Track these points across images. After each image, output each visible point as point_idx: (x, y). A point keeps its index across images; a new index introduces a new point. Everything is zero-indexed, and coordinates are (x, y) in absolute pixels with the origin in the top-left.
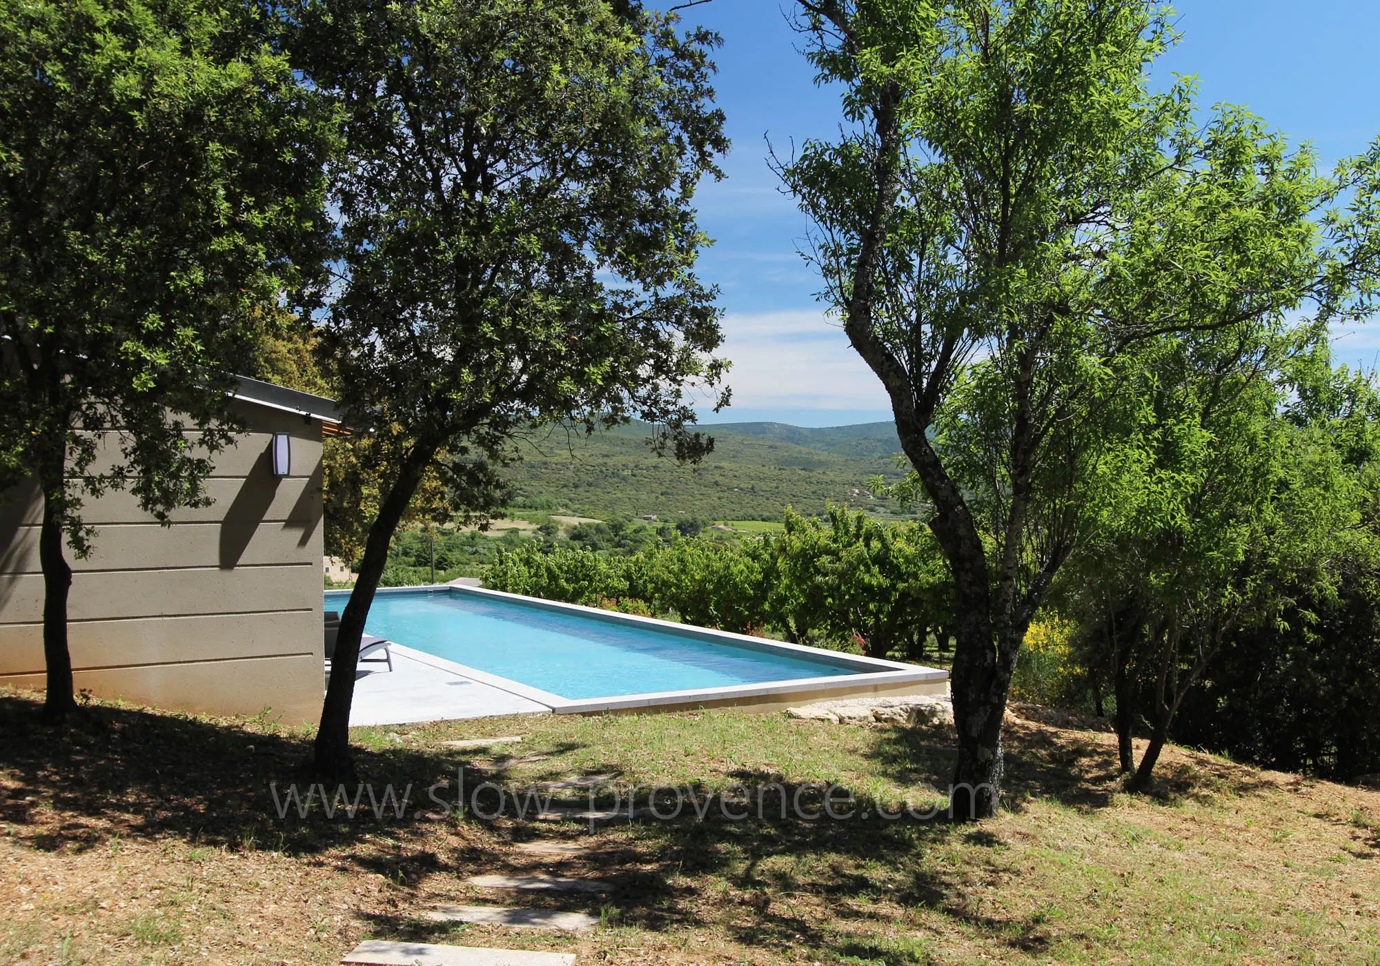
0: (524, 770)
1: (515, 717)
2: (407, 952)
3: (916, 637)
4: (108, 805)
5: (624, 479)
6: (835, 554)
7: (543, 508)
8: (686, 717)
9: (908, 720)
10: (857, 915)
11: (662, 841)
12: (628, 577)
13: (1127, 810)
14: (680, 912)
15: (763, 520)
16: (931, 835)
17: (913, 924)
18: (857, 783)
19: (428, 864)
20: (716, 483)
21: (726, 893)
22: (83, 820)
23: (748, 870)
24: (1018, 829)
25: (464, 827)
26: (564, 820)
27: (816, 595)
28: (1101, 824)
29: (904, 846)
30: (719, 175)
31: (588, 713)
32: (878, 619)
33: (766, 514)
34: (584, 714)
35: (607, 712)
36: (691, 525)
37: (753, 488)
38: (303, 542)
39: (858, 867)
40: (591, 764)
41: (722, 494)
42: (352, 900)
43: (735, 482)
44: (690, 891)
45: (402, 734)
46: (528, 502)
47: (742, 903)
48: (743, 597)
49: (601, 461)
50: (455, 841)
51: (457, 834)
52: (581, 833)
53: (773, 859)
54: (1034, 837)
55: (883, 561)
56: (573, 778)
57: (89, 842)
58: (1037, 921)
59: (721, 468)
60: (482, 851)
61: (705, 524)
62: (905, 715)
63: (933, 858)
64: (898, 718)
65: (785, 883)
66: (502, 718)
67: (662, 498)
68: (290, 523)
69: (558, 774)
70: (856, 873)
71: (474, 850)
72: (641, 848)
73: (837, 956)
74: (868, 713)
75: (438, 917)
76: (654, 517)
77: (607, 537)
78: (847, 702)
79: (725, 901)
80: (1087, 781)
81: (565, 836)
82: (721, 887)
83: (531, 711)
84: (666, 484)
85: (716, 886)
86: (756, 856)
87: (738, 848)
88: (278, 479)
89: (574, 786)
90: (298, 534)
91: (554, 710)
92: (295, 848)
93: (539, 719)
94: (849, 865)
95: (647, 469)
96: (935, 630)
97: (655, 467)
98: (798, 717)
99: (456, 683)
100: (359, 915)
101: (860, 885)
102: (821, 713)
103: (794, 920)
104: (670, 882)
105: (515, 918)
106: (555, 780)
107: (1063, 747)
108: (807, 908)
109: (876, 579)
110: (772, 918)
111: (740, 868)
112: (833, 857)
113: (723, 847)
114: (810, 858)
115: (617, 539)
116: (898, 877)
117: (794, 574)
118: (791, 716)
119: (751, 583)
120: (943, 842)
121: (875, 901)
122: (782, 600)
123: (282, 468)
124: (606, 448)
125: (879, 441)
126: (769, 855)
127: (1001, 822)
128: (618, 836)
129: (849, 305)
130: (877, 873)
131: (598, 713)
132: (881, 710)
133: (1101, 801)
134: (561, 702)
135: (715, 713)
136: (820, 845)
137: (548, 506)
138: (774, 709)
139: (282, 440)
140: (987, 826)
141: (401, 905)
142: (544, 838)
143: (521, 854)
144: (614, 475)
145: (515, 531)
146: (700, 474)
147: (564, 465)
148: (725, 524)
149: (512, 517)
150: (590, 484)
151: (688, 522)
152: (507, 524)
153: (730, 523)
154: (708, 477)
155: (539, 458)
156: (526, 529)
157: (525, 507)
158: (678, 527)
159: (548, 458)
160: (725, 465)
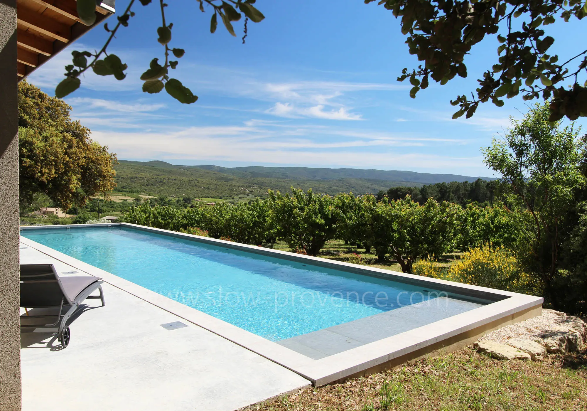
5: (164, 183)
7: (136, 192)
15: (212, 198)
20: (196, 185)
33: (212, 196)
36: (188, 199)
37: (208, 187)
41: (198, 189)
43: (202, 185)
46: (130, 190)
49: (156, 177)
59: (197, 180)
61: (192, 199)
67: (177, 190)
76: (175, 196)
77: (159, 203)
84: (179, 185)
91: (313, 383)
95: (172, 180)
97: (175, 179)
124: (158, 173)
125: (250, 172)
137: (138, 192)
144: (161, 182)
145: (126, 200)
146: (190, 182)
147: (143, 178)
148: (199, 199)
149: (125, 195)
150: (152, 185)
151: (187, 198)
152: (123, 198)
153: (200, 199)
154: (193, 183)
155: (134, 175)
156: (130, 199)
157: (129, 192)
158: (183, 200)
159: (137, 176)
160: (199, 179)
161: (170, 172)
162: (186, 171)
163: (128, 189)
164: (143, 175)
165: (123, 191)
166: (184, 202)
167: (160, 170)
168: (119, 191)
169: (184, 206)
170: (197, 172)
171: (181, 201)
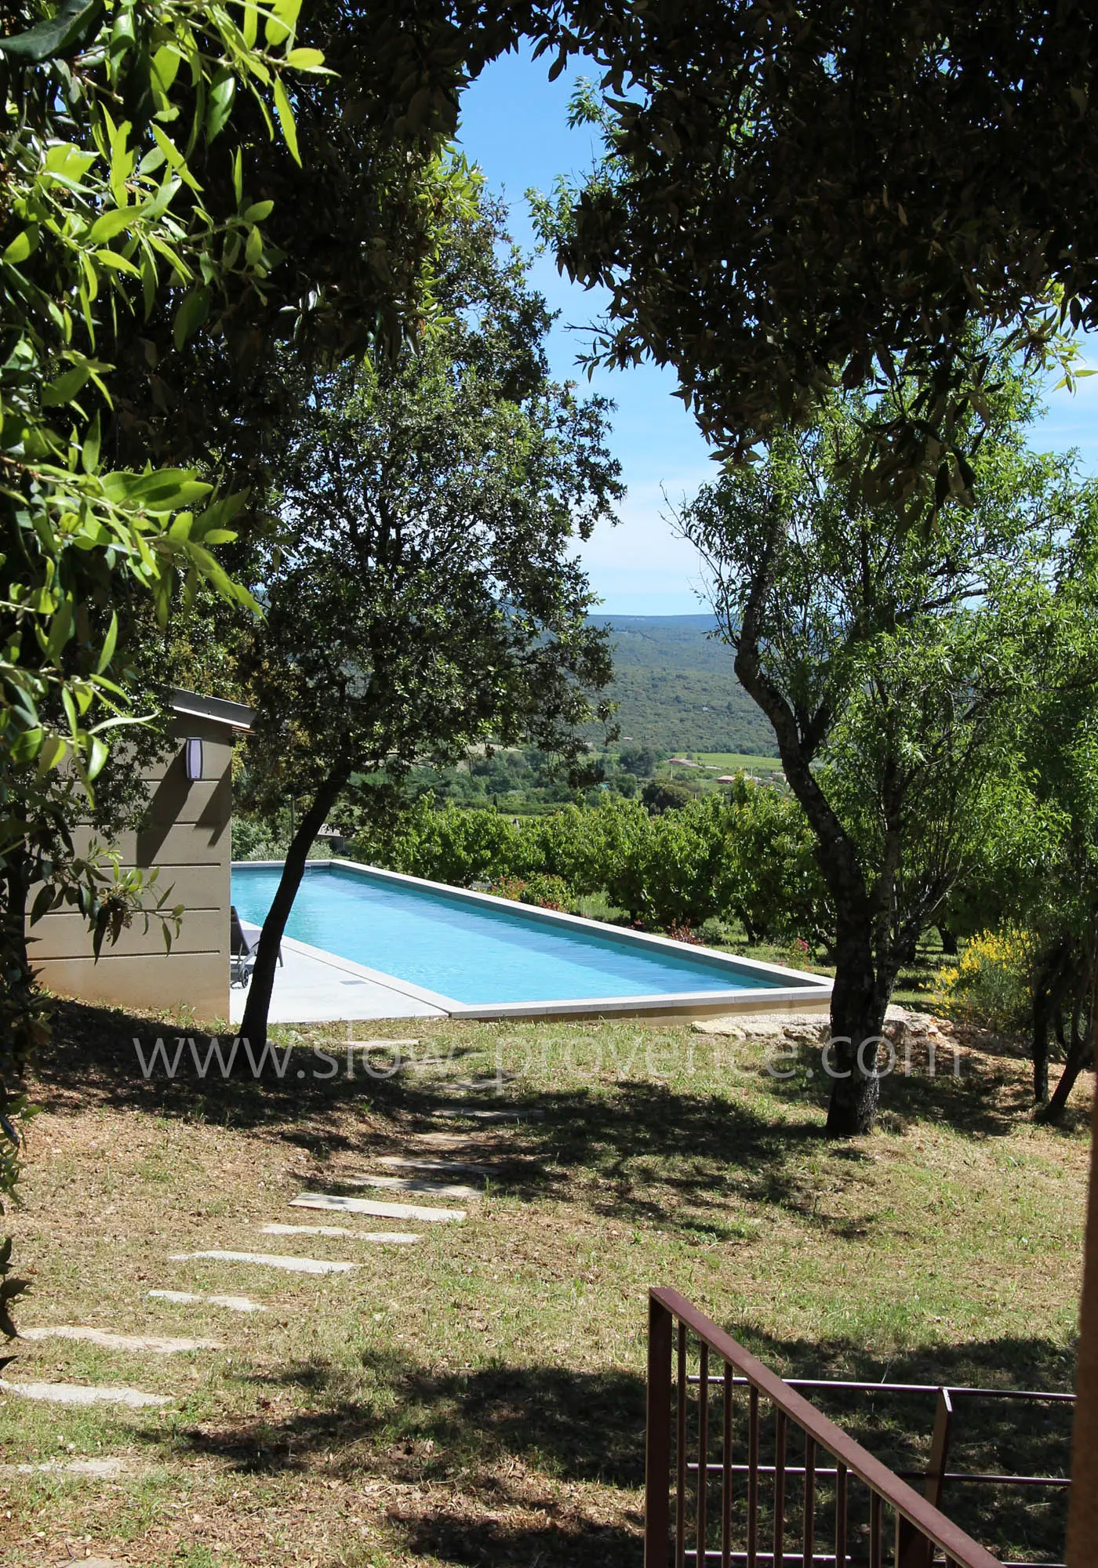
0: (420, 1072)
1: (412, 1019)
2: (332, 1201)
4: (80, 1082)
8: (584, 1027)
9: (821, 1039)
10: (707, 1204)
11: (545, 1138)
12: (544, 844)
13: (1027, 1140)
14: (552, 1191)
15: (743, 752)
16: (800, 1147)
17: (754, 1214)
18: (744, 1098)
19: (341, 1144)
20: (677, 699)
21: (594, 1180)
22: (66, 1094)
23: (618, 1164)
24: (889, 1147)
25: (371, 1118)
26: (459, 1116)
27: (771, 882)
28: (987, 1150)
29: (772, 1155)
30: (615, 520)
31: (484, 1019)
33: (747, 744)
34: (480, 1020)
35: (503, 1019)
36: (641, 758)
37: (729, 707)
38: (213, 842)
39: (719, 1169)
40: (485, 1069)
41: (684, 715)
42: (287, 1166)
43: (704, 699)
44: (563, 1177)
45: (301, 1033)
47: (608, 1189)
50: (363, 1128)
51: (364, 1122)
52: (473, 1129)
53: (645, 1157)
54: (903, 1155)
56: (468, 1082)
57: (77, 1108)
58: (869, 1220)
59: (685, 678)
60: (387, 1137)
61: (660, 757)
62: (818, 1034)
63: (794, 1166)
64: (810, 1036)
65: (648, 1177)
66: (399, 1021)
68: (202, 824)
69: (453, 1076)
70: (716, 1173)
71: (379, 1136)
72: (523, 1143)
73: (679, 1229)
74: (778, 1030)
75: (356, 1183)
77: (522, 771)
78: (758, 1017)
79: (594, 1186)
80: (997, 1110)
81: (458, 1130)
82: (591, 1176)
83: (427, 1014)
85: (584, 1175)
86: (626, 1153)
87: (613, 1147)
88: (190, 782)
89: (468, 1088)
90: (208, 834)
91: (450, 1015)
92: (237, 1123)
93: (433, 1023)
94: (710, 1166)
98: (702, 1032)
99: (351, 983)
100: (296, 1176)
101: (715, 1183)
102: (728, 1029)
103: (650, 1204)
104: (548, 1169)
105: (413, 1186)
106: (449, 1082)
107: (986, 1073)
108: (663, 1196)
110: (632, 1201)
111: (611, 1162)
112: (699, 1160)
113: (598, 1146)
114: (677, 1160)
115: (536, 775)
116: (755, 1179)
117: (744, 855)
118: (694, 1030)
119: (693, 862)
120: (809, 1154)
121: (726, 1196)
122: (730, 886)
123: (195, 773)
126: (640, 1154)
127: (876, 1141)
128: (505, 1133)
129: (738, 644)
130: (736, 1174)
131: (494, 1019)
132: (792, 1028)
133: (1002, 1130)
134: (457, 1007)
135: (615, 1024)
136: (689, 1148)
138: (678, 1023)
139: (195, 745)
140: (858, 1142)
141: (326, 1173)
142: (441, 1131)
143: (421, 1142)
146: (655, 686)
148: (689, 758)
151: (636, 753)
153: (695, 755)
154: (666, 693)
158: (623, 760)
160: (691, 673)
166: (626, 772)
169: (621, 789)
170: (684, 645)
171: (615, 766)
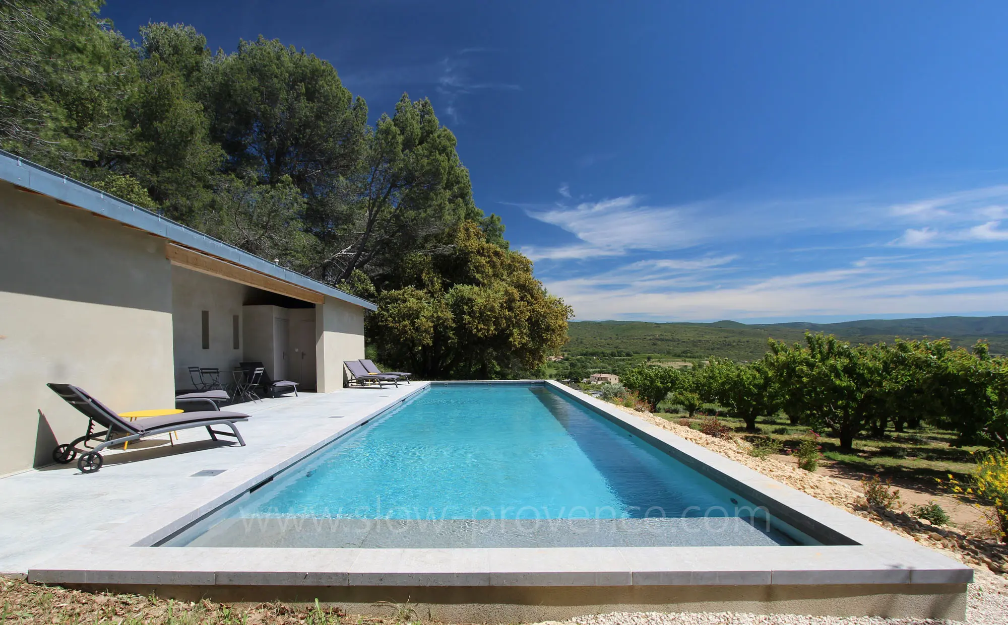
3: (878, 424)
5: (734, 346)
6: (811, 366)
7: (698, 357)
32: (846, 413)
46: (692, 355)
48: (749, 393)
49: (724, 339)
55: (850, 371)
67: (750, 354)
76: (746, 362)
84: (752, 348)
95: (744, 342)
96: (892, 420)
97: (747, 342)
109: (844, 382)
119: (755, 386)
124: (726, 334)
137: (700, 357)
144: (729, 345)
145: (686, 366)
147: (708, 341)
149: (685, 361)
150: (718, 349)
152: (683, 364)
155: (698, 339)
156: (690, 365)
157: (690, 357)
159: (700, 339)
161: (741, 333)
162: (763, 330)
163: (689, 354)
164: (707, 337)
165: (683, 356)
167: (728, 331)
168: (679, 356)
